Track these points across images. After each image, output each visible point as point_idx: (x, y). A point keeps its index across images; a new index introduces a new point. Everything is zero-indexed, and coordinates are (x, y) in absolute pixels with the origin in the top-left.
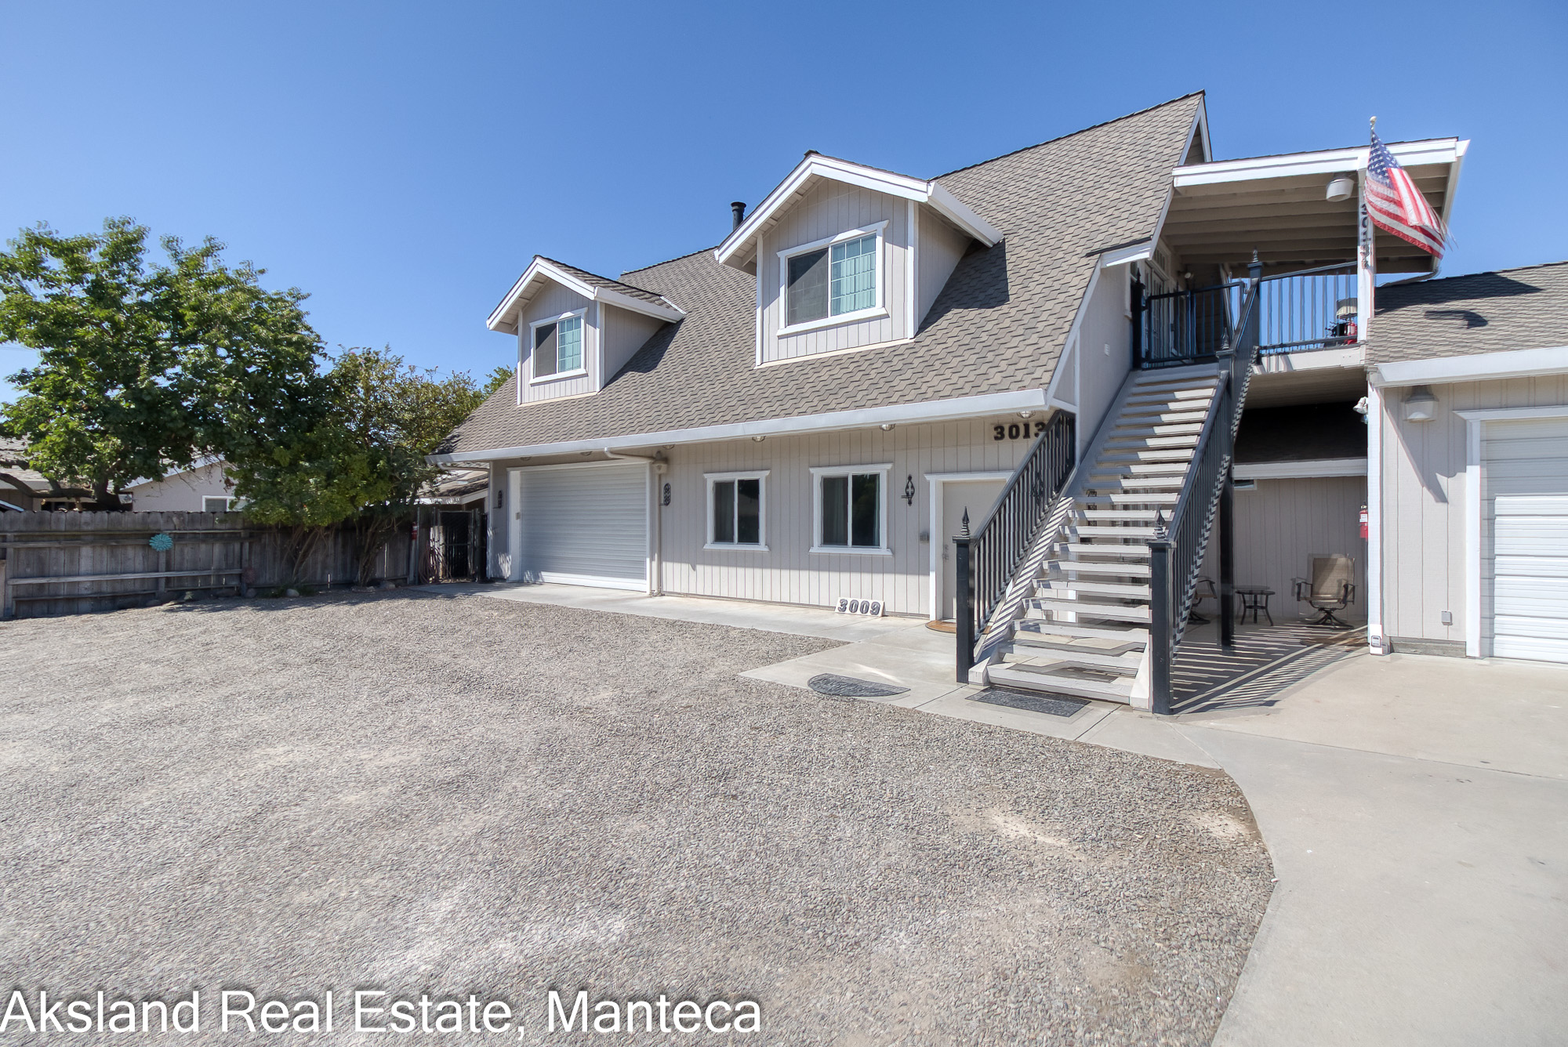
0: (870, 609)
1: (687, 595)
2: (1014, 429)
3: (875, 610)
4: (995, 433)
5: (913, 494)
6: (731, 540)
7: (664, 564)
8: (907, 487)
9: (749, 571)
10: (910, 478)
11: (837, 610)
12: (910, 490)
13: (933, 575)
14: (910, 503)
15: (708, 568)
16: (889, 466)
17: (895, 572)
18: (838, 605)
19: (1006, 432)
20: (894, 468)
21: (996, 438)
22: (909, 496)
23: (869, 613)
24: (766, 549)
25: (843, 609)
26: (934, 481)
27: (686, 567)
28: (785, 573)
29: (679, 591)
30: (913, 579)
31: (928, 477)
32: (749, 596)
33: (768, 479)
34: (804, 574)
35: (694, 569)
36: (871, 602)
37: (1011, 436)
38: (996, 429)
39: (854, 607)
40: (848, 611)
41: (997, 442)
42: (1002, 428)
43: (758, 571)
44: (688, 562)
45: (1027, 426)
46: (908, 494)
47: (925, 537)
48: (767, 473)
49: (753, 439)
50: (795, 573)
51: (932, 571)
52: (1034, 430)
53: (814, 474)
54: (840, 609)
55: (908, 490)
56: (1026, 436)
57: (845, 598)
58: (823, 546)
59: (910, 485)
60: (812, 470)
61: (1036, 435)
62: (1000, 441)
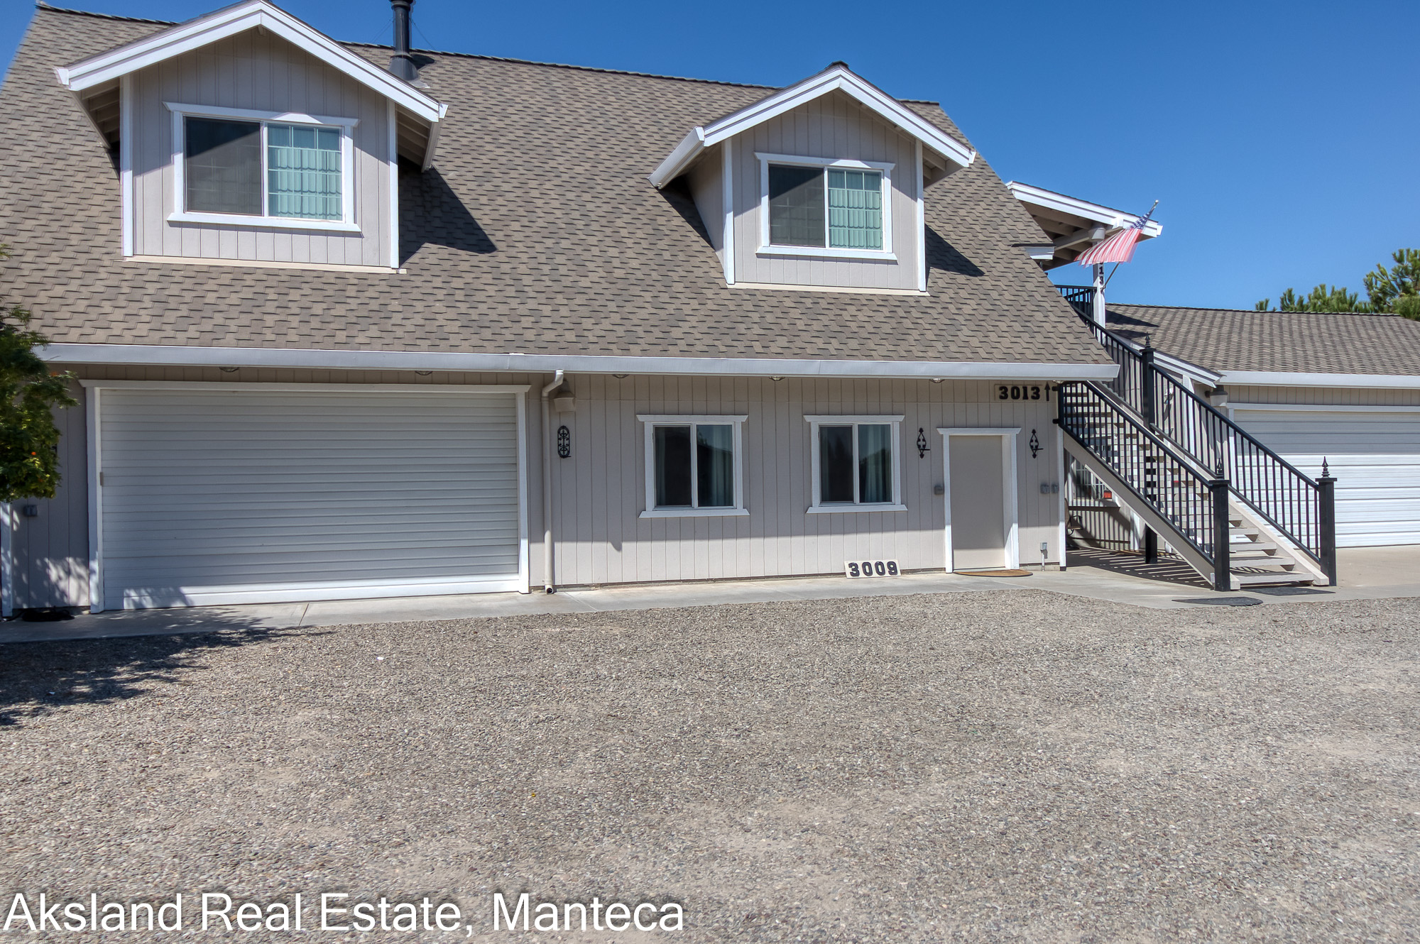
0: (887, 569)
1: (604, 586)
2: (1015, 391)
3: (893, 570)
4: (999, 393)
5: (924, 447)
6: (687, 502)
7: (557, 545)
8: (919, 440)
9: (716, 543)
10: (921, 431)
11: (849, 576)
12: (921, 443)
13: (948, 529)
14: (922, 456)
15: (644, 545)
16: (900, 418)
17: (908, 528)
18: (849, 570)
19: (1009, 393)
20: (904, 420)
21: (1001, 397)
22: (922, 450)
23: (886, 573)
24: (744, 513)
25: (855, 573)
26: (946, 433)
27: (602, 546)
28: (771, 541)
29: (588, 582)
30: (926, 535)
33: (746, 426)
34: (798, 539)
35: (619, 548)
36: (885, 562)
37: (1014, 397)
38: (1001, 388)
39: (867, 569)
41: (1001, 401)
42: (1006, 389)
43: (730, 542)
44: (606, 540)
45: (1025, 389)
46: (919, 446)
47: (939, 490)
48: (744, 418)
50: (783, 540)
51: (948, 524)
52: (1030, 393)
53: (810, 423)
54: (852, 574)
55: (919, 443)
56: (1026, 397)
57: (855, 562)
58: (823, 504)
59: (921, 438)
60: (808, 418)
61: (1033, 398)
62: (1003, 401)
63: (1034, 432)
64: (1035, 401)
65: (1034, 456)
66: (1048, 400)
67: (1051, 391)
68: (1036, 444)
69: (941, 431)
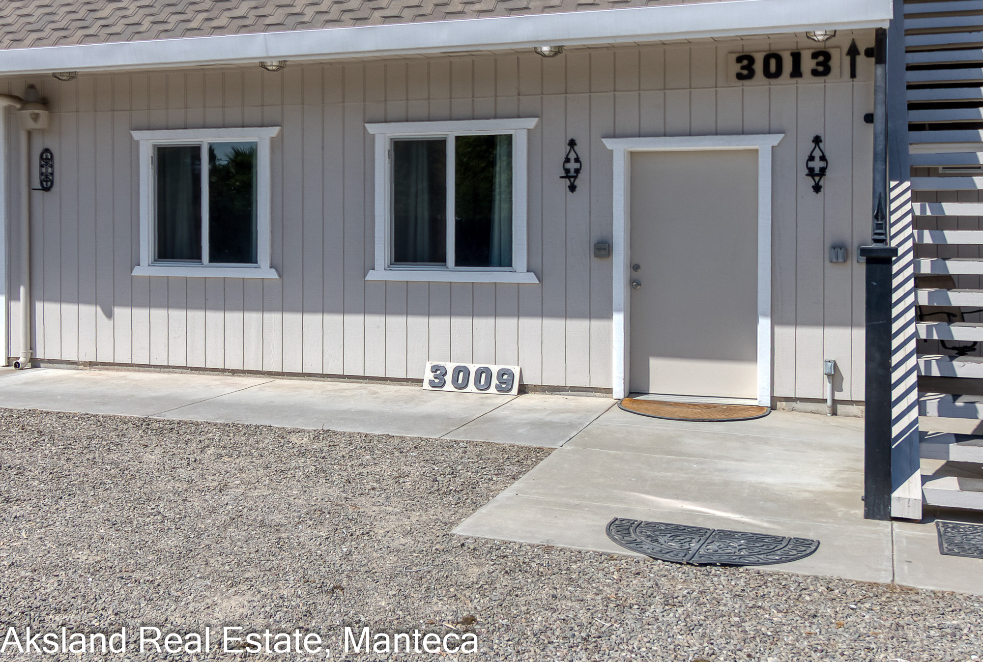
0: (494, 381)
1: (91, 364)
2: (773, 62)
3: (505, 381)
4: (737, 68)
5: (577, 171)
6: (194, 255)
8: (567, 160)
9: (234, 317)
10: (572, 143)
11: (426, 385)
12: (572, 166)
13: (618, 320)
14: (572, 188)
15: (141, 313)
16: (532, 123)
17: (542, 313)
18: (428, 376)
19: (758, 66)
20: (540, 126)
21: (740, 77)
22: (571, 177)
23: (493, 389)
24: (273, 275)
25: (438, 383)
26: (619, 148)
27: (89, 311)
28: (313, 320)
29: (75, 359)
30: (578, 327)
31: (609, 144)
32: (234, 363)
33: (276, 145)
34: (354, 321)
35: (109, 315)
36: (495, 369)
37: (767, 74)
38: (739, 60)
39: (461, 377)
40: (449, 386)
41: (741, 82)
42: (751, 60)
43: (253, 317)
44: (94, 301)
45: (796, 57)
46: (567, 171)
47: (603, 249)
48: (274, 131)
49: (263, 65)
50: (333, 320)
51: (619, 311)
52: (808, 64)
53: (374, 135)
54: (431, 383)
55: (568, 166)
56: (796, 73)
57: (442, 363)
58: (394, 267)
59: (572, 156)
60: (371, 128)
61: (815, 73)
62: (747, 82)
63: (817, 140)
64: (821, 79)
65: (817, 188)
66: (853, 75)
67: (861, 59)
68: (822, 164)
69: (609, 143)
